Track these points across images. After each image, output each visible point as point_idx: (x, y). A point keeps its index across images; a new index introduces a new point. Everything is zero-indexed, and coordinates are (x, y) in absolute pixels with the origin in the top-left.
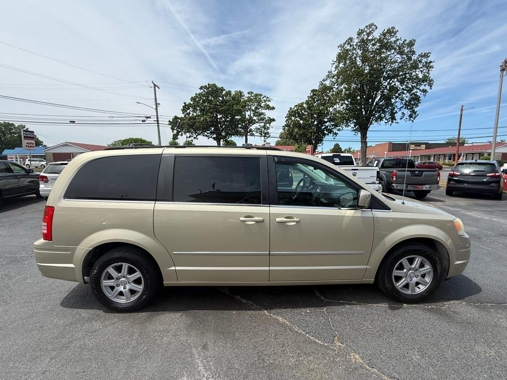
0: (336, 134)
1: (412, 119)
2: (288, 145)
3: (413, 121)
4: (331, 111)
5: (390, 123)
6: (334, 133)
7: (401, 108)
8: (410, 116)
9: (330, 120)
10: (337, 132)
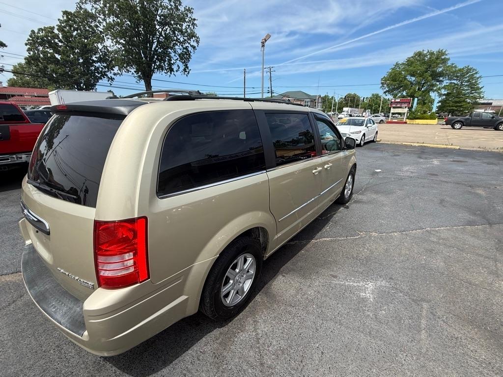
0: (112, 79)
1: (186, 73)
2: (32, 87)
3: (187, 75)
4: (100, 48)
5: (169, 73)
6: (109, 78)
7: (176, 60)
8: (185, 70)
9: (100, 60)
10: (113, 76)
